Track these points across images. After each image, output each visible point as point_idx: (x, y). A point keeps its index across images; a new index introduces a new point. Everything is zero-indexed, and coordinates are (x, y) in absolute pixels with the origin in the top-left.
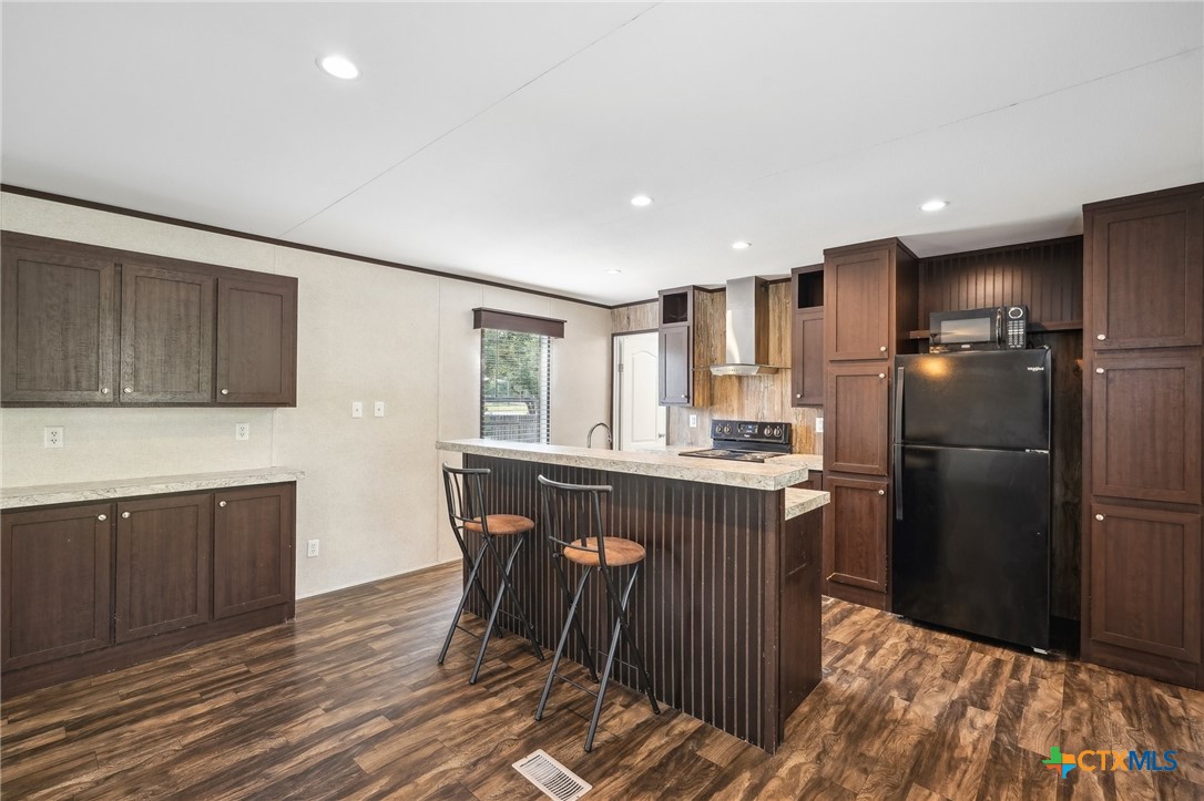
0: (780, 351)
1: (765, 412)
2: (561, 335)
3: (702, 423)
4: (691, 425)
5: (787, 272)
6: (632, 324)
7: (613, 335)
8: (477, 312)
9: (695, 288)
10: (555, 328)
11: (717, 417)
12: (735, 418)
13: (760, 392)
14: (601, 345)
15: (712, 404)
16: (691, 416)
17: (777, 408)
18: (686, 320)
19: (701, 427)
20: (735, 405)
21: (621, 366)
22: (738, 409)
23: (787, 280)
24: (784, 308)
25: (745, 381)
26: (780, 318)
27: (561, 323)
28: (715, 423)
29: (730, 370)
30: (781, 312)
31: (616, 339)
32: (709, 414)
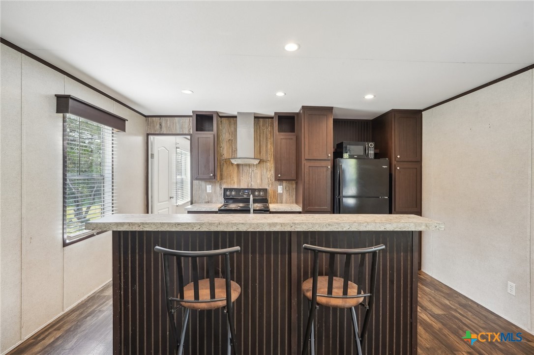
1: (252, 183)
2: (123, 129)
3: (215, 189)
4: (208, 191)
5: (273, 114)
6: (163, 129)
7: (148, 135)
8: (59, 98)
9: (218, 113)
10: (118, 123)
11: (224, 186)
12: (236, 187)
13: (249, 173)
14: (139, 140)
15: (221, 179)
16: (208, 186)
17: (259, 181)
18: (212, 130)
19: (215, 192)
20: (235, 180)
21: (152, 155)
22: (237, 182)
23: (272, 118)
24: (262, 131)
25: (241, 168)
27: (124, 120)
28: (226, 190)
30: (260, 133)
31: (151, 138)
32: (220, 185)
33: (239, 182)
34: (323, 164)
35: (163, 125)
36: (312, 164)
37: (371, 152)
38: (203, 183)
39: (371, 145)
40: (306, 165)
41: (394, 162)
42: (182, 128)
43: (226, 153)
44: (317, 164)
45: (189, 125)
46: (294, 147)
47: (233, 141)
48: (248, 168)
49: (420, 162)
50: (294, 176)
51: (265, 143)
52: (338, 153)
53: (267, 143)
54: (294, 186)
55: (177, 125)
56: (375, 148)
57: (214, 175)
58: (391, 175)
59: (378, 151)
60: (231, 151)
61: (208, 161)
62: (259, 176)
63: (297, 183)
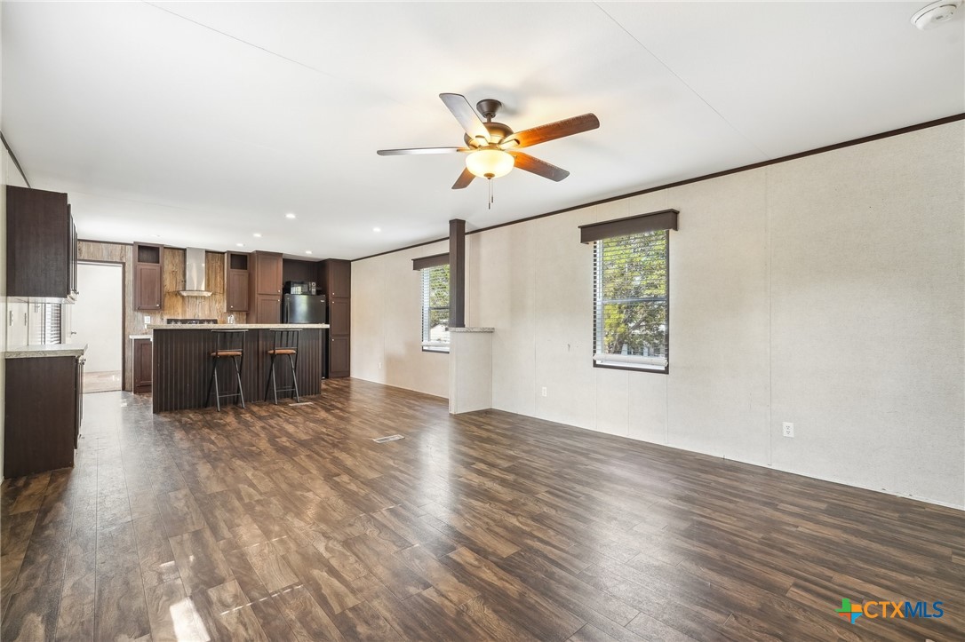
1: (199, 314)
15: (163, 310)
16: (145, 318)
17: (206, 312)
18: (157, 262)
20: (180, 311)
23: (223, 254)
32: (162, 316)
33: (184, 312)
34: (274, 298)
36: (265, 297)
37: (314, 290)
39: (314, 284)
40: (258, 299)
41: (330, 298)
42: (110, 254)
43: (170, 285)
44: (268, 297)
46: (246, 283)
48: (195, 300)
49: (349, 298)
50: (245, 307)
51: (214, 276)
52: (287, 289)
53: (216, 277)
54: (245, 317)
55: (104, 251)
56: (317, 286)
57: (160, 306)
58: (327, 308)
59: (319, 289)
60: (174, 282)
62: (207, 307)
63: (247, 315)
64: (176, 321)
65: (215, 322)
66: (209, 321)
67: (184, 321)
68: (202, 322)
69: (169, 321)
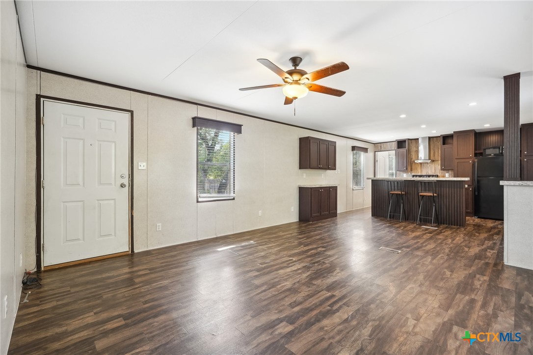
0: (434, 156)
1: (430, 172)
2: (367, 152)
3: (407, 176)
4: (404, 177)
6: (382, 148)
7: (375, 152)
8: (352, 147)
9: (409, 139)
10: (365, 150)
11: (413, 174)
13: (427, 167)
14: (372, 154)
15: (411, 171)
17: (433, 171)
18: (406, 147)
20: (419, 171)
21: (377, 161)
23: (439, 137)
26: (434, 147)
29: (420, 161)
31: (376, 153)
32: (410, 173)
33: (421, 171)
35: (382, 146)
38: (402, 173)
43: (414, 157)
44: (463, 160)
45: (395, 145)
47: (417, 152)
48: (426, 164)
57: (406, 169)
61: (403, 162)
62: (433, 168)
64: (416, 176)
65: (437, 176)
66: (433, 176)
67: (420, 176)
68: (429, 176)
69: (413, 176)
